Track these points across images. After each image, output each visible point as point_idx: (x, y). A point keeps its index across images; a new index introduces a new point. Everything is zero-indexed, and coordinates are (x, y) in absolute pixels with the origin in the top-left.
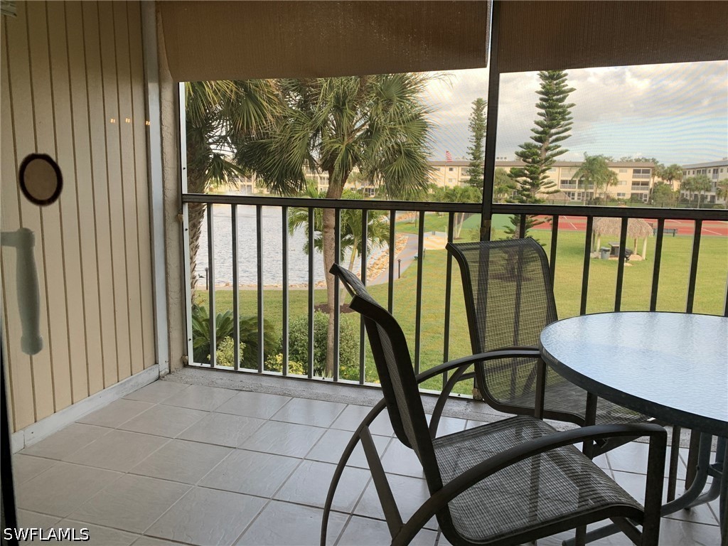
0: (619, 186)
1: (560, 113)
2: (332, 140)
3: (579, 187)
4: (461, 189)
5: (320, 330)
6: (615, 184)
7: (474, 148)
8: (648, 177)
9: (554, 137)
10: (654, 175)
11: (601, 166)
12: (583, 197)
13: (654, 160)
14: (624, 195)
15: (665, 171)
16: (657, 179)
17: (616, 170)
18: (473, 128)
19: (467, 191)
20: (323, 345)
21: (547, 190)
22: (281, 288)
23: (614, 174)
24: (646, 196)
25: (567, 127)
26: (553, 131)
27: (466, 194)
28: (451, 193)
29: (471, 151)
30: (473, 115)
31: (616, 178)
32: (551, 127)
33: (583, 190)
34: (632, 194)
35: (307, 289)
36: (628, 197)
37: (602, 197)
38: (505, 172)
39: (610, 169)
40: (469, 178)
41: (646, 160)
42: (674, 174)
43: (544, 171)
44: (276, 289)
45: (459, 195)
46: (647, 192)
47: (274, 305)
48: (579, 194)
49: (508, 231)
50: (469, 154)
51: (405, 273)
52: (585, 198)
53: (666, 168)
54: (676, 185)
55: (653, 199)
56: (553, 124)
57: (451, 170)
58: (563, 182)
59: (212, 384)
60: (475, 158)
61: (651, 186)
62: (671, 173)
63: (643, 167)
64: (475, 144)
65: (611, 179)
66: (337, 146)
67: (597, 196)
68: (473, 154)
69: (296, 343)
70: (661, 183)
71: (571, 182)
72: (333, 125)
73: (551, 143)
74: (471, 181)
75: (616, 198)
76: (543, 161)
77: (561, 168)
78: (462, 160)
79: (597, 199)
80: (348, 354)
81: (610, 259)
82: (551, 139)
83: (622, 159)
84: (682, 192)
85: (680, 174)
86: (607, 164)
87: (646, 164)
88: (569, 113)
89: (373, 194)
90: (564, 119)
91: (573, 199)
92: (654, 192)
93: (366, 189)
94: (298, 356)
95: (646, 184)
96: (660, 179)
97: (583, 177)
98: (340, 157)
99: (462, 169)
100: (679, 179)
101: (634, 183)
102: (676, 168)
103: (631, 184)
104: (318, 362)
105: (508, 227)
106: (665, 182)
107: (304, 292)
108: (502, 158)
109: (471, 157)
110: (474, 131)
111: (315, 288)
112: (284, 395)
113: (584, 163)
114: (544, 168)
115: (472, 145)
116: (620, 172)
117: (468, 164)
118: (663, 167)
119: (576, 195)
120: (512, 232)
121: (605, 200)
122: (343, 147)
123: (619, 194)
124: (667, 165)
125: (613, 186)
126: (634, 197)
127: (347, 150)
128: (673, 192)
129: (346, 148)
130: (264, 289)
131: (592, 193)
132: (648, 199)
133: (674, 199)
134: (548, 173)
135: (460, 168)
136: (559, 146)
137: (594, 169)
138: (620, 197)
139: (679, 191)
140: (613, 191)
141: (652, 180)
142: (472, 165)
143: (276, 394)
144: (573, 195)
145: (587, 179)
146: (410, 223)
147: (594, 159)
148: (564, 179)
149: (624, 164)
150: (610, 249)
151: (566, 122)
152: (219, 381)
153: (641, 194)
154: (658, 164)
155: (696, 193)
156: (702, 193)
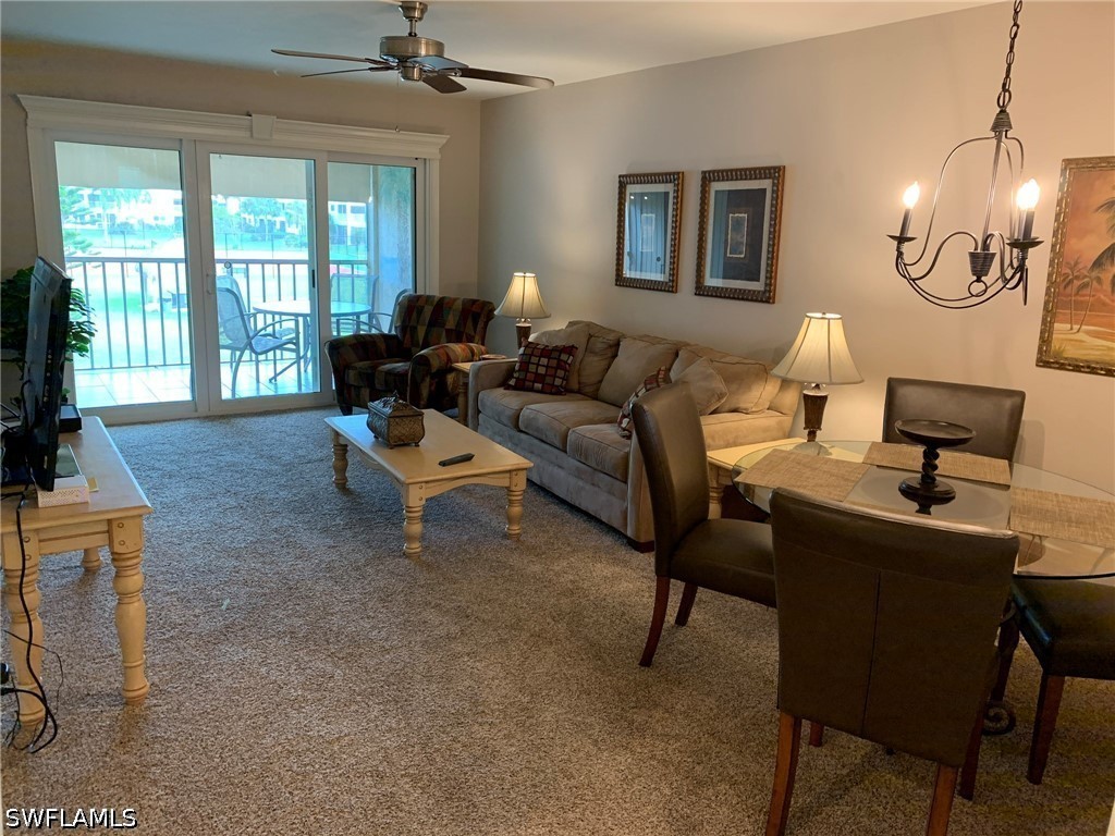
14: (163, 219)
36: (170, 222)
54: (232, 205)
75: (153, 223)
79: (124, 224)
128: (231, 216)
138: (160, 222)
139: (238, 215)
155: (262, 217)
156: (269, 217)
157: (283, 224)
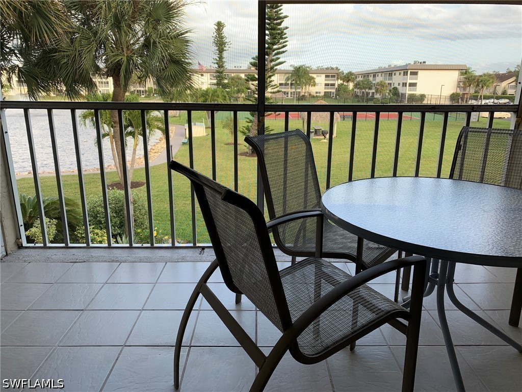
0: (316, 87)
1: (279, 34)
2: (114, 54)
3: (291, 88)
4: (212, 90)
5: (117, 204)
6: (314, 85)
7: (218, 59)
8: (335, 80)
9: (276, 52)
10: (338, 79)
11: (305, 73)
12: (294, 95)
13: (337, 68)
14: (320, 93)
15: (345, 76)
16: (340, 82)
17: (314, 76)
18: (216, 43)
19: (216, 92)
20: (121, 215)
21: (272, 91)
22: (77, 173)
23: (313, 78)
24: (333, 93)
25: (284, 44)
26: (275, 47)
27: (216, 94)
28: (205, 94)
29: (216, 62)
30: (215, 34)
31: (315, 82)
32: (274, 44)
33: (294, 90)
34: (325, 92)
35: (99, 172)
36: (322, 94)
37: (306, 94)
38: (241, 77)
39: (310, 75)
40: (215, 81)
41: (332, 69)
42: (350, 78)
43: (270, 77)
44: (72, 174)
45: (210, 95)
46: (334, 91)
47: (73, 186)
48: (291, 93)
49: (248, 121)
50: (214, 63)
51: (176, 155)
52: (295, 95)
53: (345, 74)
54: (351, 85)
55: (338, 95)
56: (275, 41)
57: (202, 75)
58: (281, 84)
59: (47, 260)
60: (219, 67)
61: (336, 86)
62: (348, 77)
63: (332, 73)
64: (219, 56)
65: (311, 82)
66: (120, 58)
67: (303, 94)
68: (217, 63)
69: (98, 215)
70: (342, 84)
71: (286, 84)
72: (113, 40)
73: (274, 56)
74: (218, 84)
75: (315, 95)
76: (269, 70)
77: (278, 74)
78: (209, 68)
79: (303, 96)
80: (142, 220)
81: (314, 137)
82: (274, 53)
83: (318, 67)
84: (355, 90)
85: (353, 78)
86: (309, 72)
87: (332, 71)
88: (285, 34)
89: (143, 95)
90: (282, 38)
91: (288, 96)
92: (338, 90)
93: (138, 91)
94: (101, 225)
95: (333, 85)
96: (342, 82)
97: (293, 80)
98: (123, 67)
99: (210, 75)
100: (353, 81)
101: (327, 85)
102: (350, 74)
103: (324, 85)
104: (118, 228)
105: (248, 118)
106: (345, 83)
107: (97, 174)
108: (238, 67)
109: (217, 66)
110: (217, 46)
111: (106, 171)
112: (113, 261)
113: (293, 71)
114: (270, 74)
115: (216, 56)
116: (317, 76)
117: (215, 71)
118: (343, 74)
119: (289, 93)
120: (251, 121)
121: (308, 96)
122: (125, 59)
123: (317, 93)
124: (346, 72)
125: (313, 87)
126: (327, 95)
127: (128, 61)
128: (350, 90)
129: (127, 59)
130: (61, 174)
131: (299, 92)
132: (334, 95)
133: (351, 95)
134: (273, 78)
135: (209, 74)
136: (279, 58)
137: (300, 75)
138: (318, 95)
139: (353, 90)
140: (313, 90)
141: (337, 82)
142: (217, 72)
143: (106, 262)
144: (288, 93)
145: (296, 82)
146: (175, 117)
147: (299, 68)
148: (281, 82)
149: (319, 71)
150: (314, 131)
151: (284, 40)
152: (54, 257)
153: (331, 92)
154: (340, 71)
155: (363, 90)
156: (367, 90)
157: (373, 93)
